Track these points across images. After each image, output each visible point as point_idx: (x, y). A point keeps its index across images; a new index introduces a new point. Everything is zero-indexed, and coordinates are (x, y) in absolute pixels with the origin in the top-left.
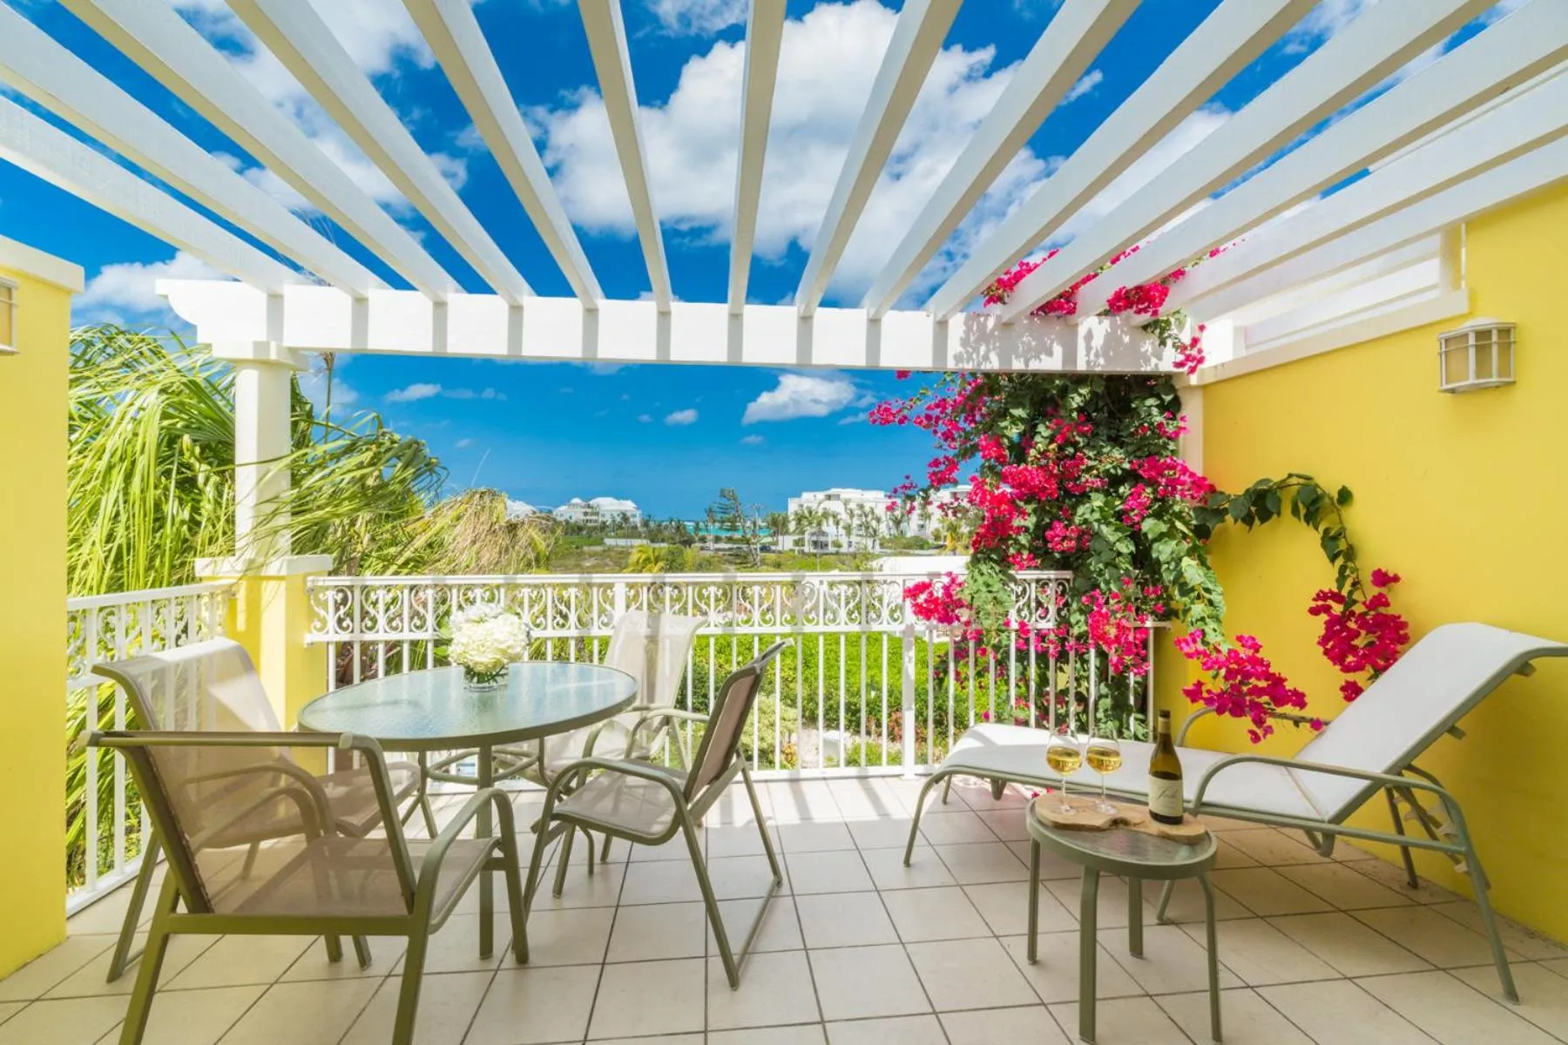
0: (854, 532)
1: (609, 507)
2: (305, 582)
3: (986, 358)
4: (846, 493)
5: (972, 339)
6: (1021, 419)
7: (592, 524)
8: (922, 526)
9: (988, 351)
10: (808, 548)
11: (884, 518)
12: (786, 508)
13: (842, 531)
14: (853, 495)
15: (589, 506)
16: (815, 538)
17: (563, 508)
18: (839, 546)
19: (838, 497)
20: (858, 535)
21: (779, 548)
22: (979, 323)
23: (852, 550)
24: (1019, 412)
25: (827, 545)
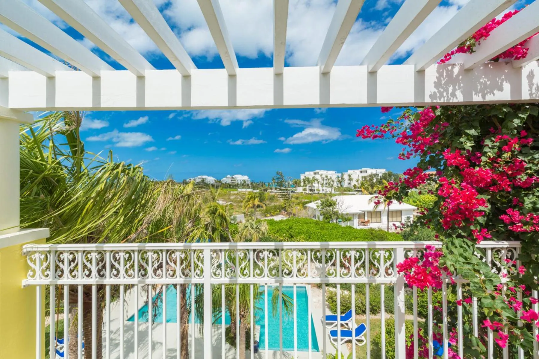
0: (324, 185)
1: (240, 178)
2: (22, 250)
3: (454, 95)
4: (321, 172)
5: (443, 82)
6: (473, 136)
7: (234, 184)
8: (349, 183)
9: (454, 90)
10: (308, 192)
11: (335, 181)
12: (300, 177)
13: (320, 185)
14: (324, 172)
15: (233, 178)
16: (310, 188)
17: (225, 179)
18: (319, 191)
19: (318, 173)
20: (326, 187)
21: (298, 191)
22: (448, 71)
23: (324, 192)
24: (472, 132)
25: (314, 190)
